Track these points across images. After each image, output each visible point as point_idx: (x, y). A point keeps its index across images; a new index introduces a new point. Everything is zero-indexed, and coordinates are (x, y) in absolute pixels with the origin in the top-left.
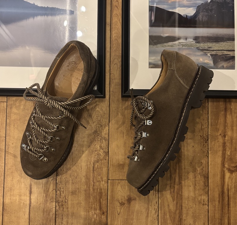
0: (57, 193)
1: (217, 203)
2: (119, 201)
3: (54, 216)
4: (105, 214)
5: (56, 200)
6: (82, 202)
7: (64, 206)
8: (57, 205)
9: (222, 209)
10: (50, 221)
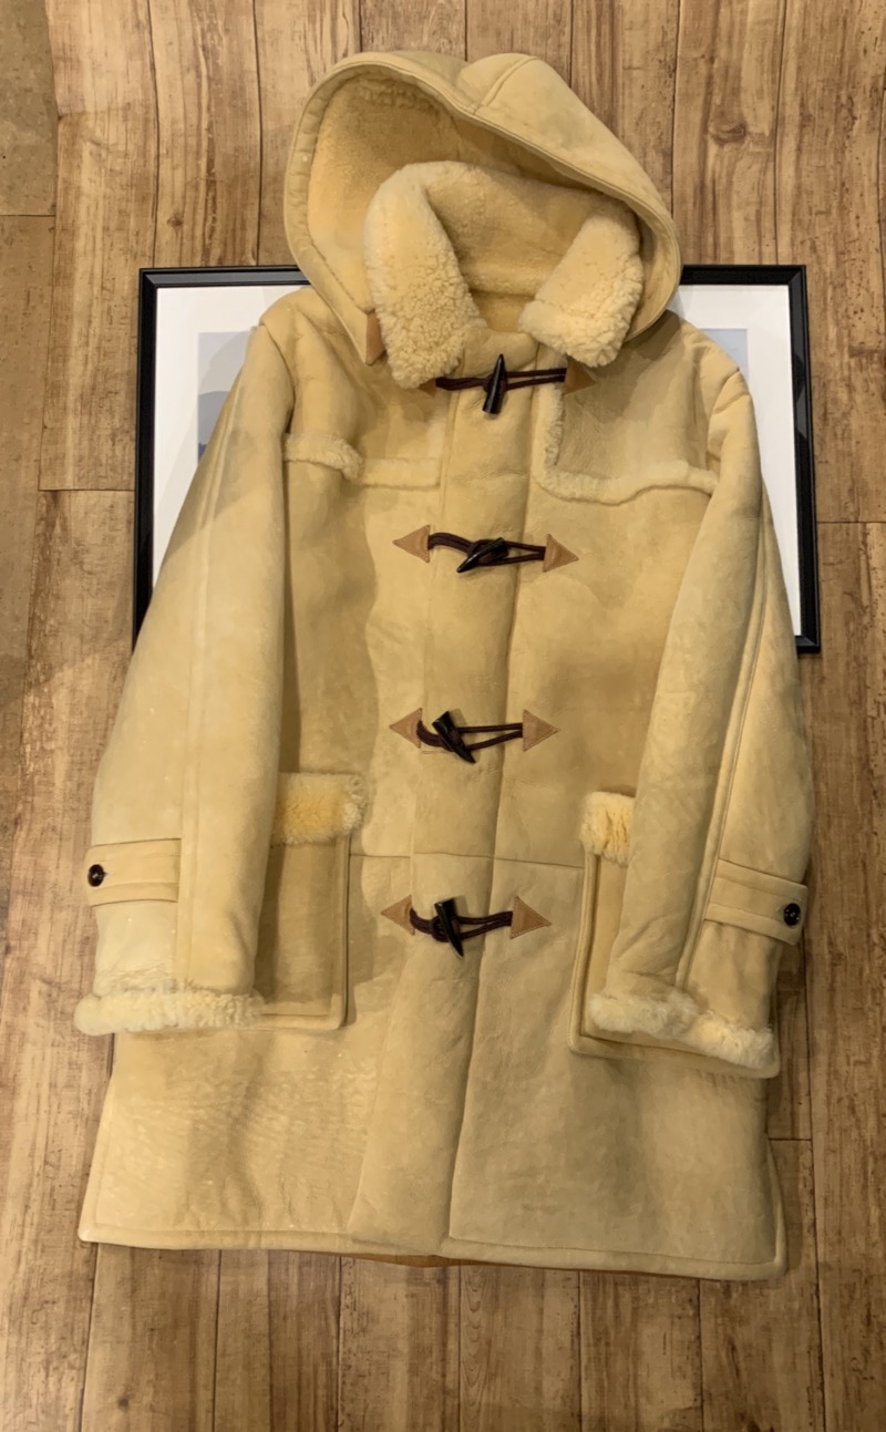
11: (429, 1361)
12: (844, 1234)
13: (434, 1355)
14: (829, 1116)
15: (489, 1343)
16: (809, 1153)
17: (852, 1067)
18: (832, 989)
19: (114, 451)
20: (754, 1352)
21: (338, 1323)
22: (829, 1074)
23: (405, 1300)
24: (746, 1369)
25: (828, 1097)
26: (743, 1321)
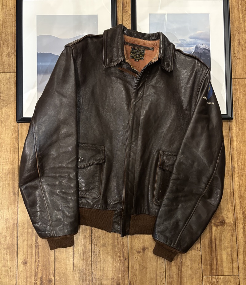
0: (92, 246)
1: (207, 249)
2: (136, 250)
3: (91, 262)
4: (127, 259)
5: (92, 251)
6: (110, 252)
7: (98, 255)
8: (92, 254)
9: (211, 253)
10: (88, 266)
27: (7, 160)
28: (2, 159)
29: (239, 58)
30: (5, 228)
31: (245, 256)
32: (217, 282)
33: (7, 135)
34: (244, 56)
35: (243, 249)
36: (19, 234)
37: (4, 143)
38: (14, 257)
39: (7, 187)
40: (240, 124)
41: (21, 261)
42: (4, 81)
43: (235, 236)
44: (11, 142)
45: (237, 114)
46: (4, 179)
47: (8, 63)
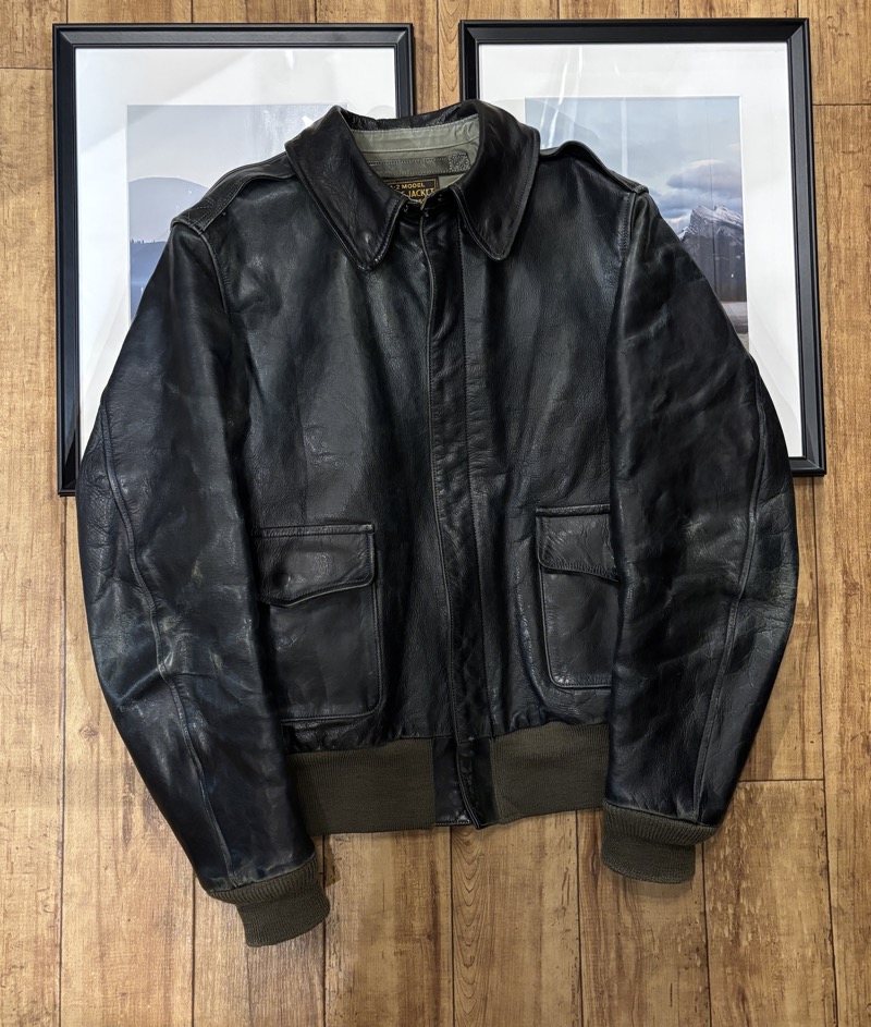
11: (421, 1020)
12: (857, 875)
13: (426, 1014)
14: (842, 753)
15: (485, 999)
16: (822, 793)
17: (867, 703)
18: (846, 621)
19: (31, 22)
20: (765, 1002)
21: (324, 984)
22: (842, 711)
23: (394, 958)
24: (758, 1020)
25: (842, 735)
26: (755, 970)
27: (27, 379)
28: (9, 374)
29: (844, 33)
30: (22, 614)
31: (845, 714)
32: (750, 801)
33: (23, 289)
34: (862, 27)
35: (840, 693)
36: (69, 637)
37: (14, 319)
38: (54, 713)
39: (25, 473)
40: (843, 265)
41: (78, 726)
42: (13, 99)
43: (813, 647)
44: (39, 316)
45: (833, 231)
46: (16, 443)
47: (27, 34)
